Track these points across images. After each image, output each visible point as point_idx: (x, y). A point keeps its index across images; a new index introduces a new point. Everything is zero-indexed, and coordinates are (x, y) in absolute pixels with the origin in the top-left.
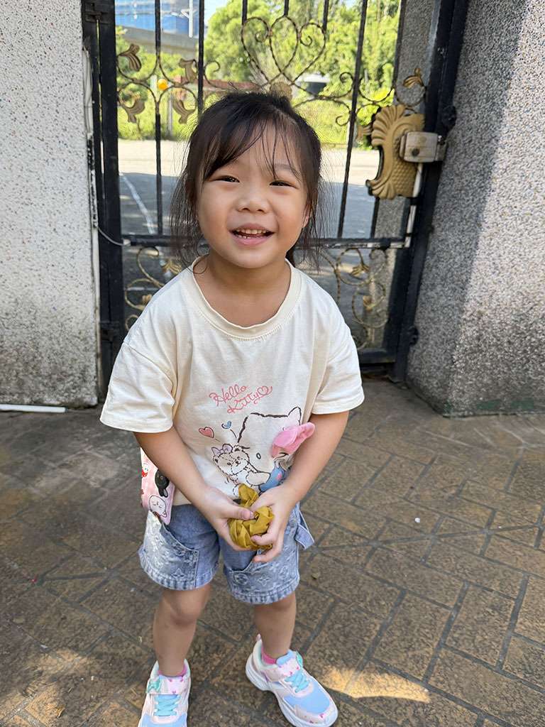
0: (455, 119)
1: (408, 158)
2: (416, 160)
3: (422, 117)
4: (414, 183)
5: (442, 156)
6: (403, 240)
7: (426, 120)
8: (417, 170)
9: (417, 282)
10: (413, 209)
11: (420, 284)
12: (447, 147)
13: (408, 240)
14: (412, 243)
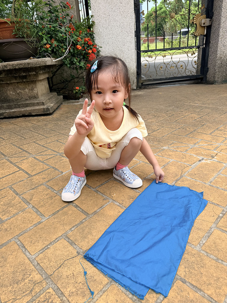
0: (213, 14)
1: (203, 25)
2: (204, 26)
3: (205, 15)
4: (205, 31)
5: (211, 24)
6: (203, 46)
7: (206, 16)
8: (205, 28)
9: (207, 56)
10: (205, 37)
11: (208, 56)
12: (212, 21)
13: (204, 45)
14: (205, 46)
